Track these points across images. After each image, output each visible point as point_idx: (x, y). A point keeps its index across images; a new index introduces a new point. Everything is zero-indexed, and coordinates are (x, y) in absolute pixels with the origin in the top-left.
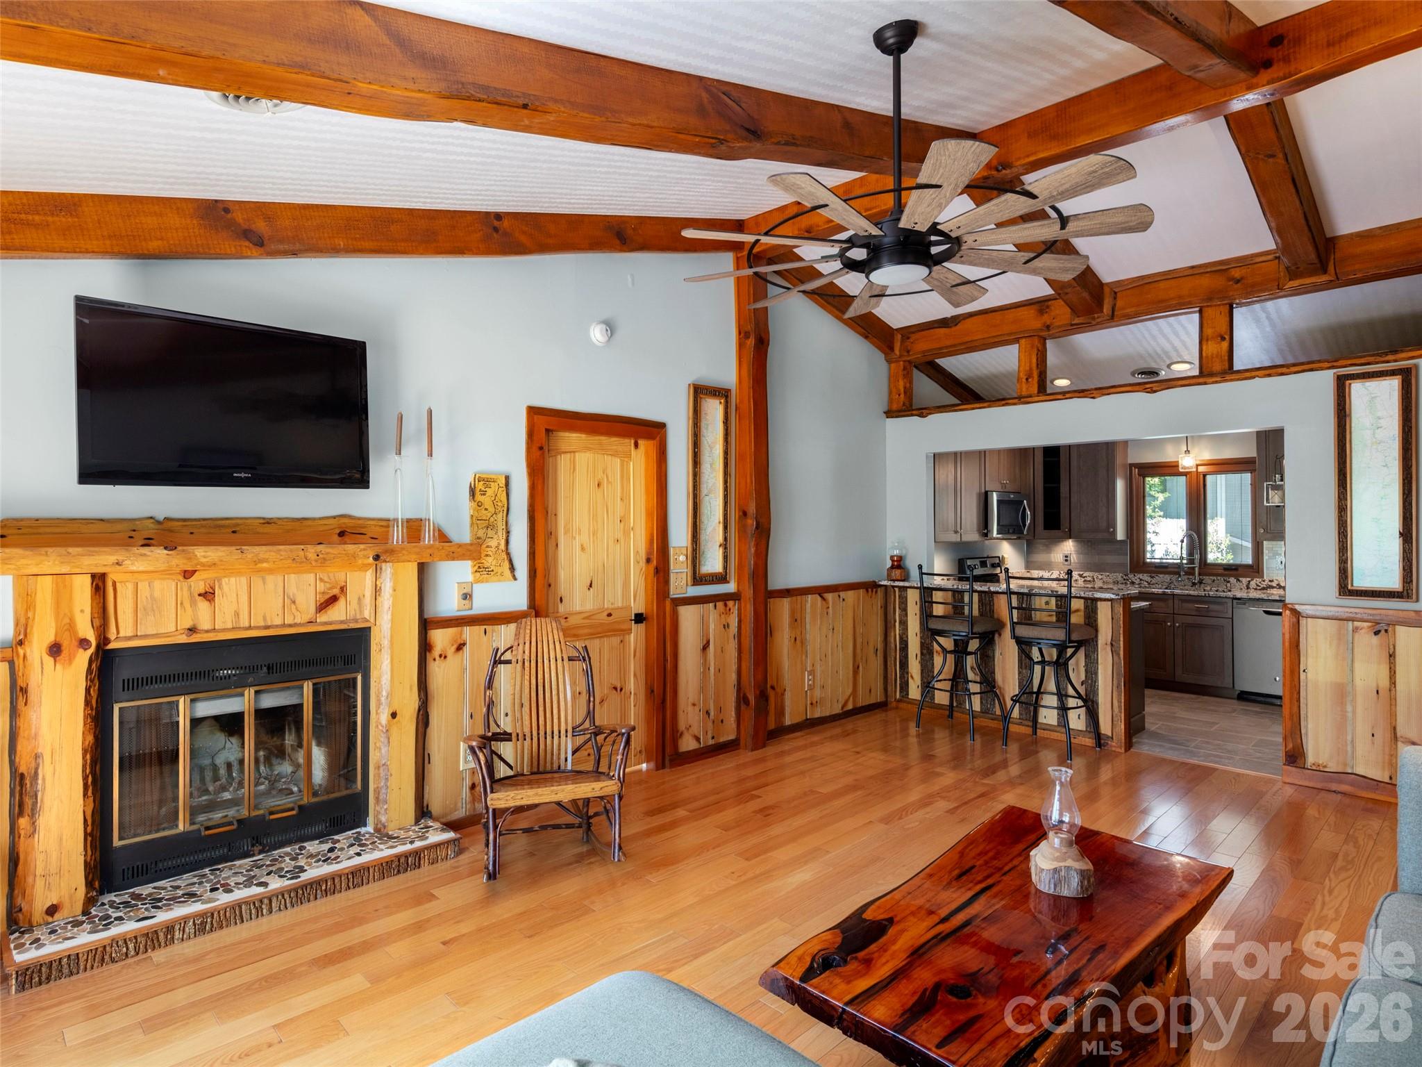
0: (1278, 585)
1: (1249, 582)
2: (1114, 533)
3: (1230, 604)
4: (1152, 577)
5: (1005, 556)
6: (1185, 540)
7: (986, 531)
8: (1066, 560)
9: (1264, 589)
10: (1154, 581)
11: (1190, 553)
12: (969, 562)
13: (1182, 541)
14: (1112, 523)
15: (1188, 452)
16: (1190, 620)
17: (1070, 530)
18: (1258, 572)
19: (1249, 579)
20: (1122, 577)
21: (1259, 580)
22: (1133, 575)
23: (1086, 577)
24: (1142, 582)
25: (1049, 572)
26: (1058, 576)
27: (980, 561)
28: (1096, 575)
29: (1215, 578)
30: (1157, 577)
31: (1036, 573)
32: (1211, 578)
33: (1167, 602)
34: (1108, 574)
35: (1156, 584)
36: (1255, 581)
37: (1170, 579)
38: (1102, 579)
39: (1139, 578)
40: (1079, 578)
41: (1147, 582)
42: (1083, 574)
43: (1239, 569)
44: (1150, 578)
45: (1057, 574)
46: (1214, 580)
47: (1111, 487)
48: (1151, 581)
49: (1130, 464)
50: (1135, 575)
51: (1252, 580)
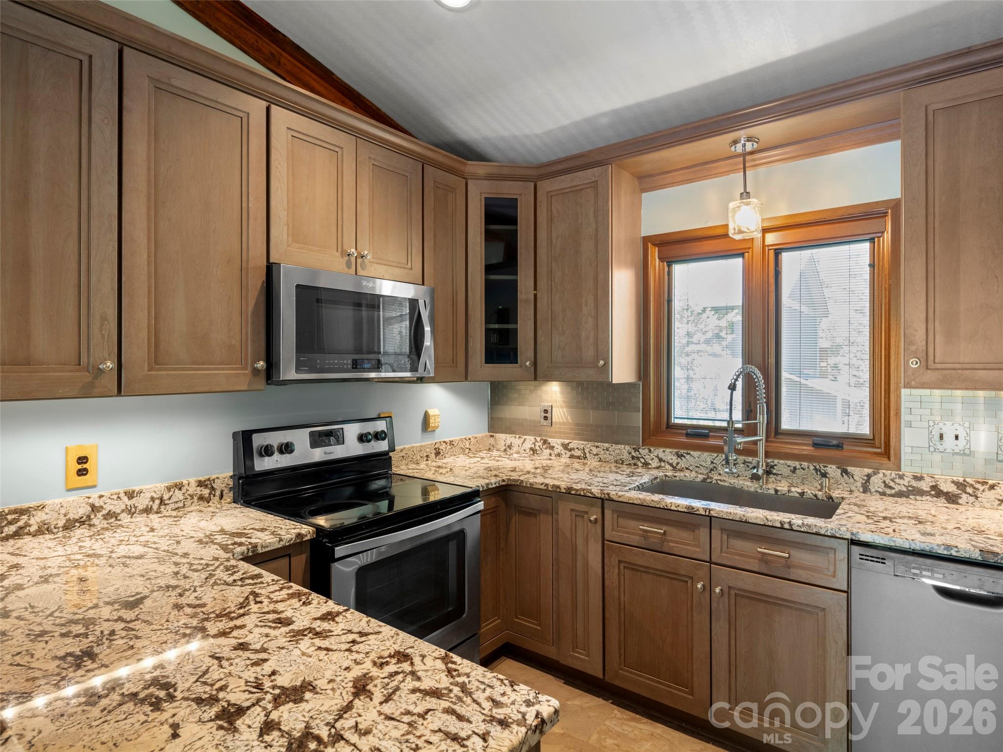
0: (935, 487)
1: (869, 476)
2: (606, 368)
3: (842, 555)
4: (680, 456)
5: (433, 411)
6: (739, 384)
8: (546, 418)
9: (900, 494)
10: (683, 464)
11: (749, 412)
13: (732, 387)
14: (603, 351)
15: (745, 195)
16: (748, 582)
17: (535, 364)
18: (887, 454)
19: (867, 471)
20: (630, 453)
21: (890, 474)
22: (647, 451)
23: (574, 449)
24: (663, 464)
25: (520, 437)
26: (533, 446)
27: (312, 434)
28: (588, 446)
29: (797, 464)
30: (688, 457)
31: (503, 439)
32: (789, 463)
33: (696, 531)
34: (607, 445)
35: (687, 469)
36: (881, 475)
37: (712, 462)
38: (597, 455)
39: (657, 457)
40: (563, 452)
41: (671, 465)
42: (568, 444)
43: (845, 447)
44: (675, 457)
45: (532, 442)
46: (795, 468)
47: (601, 276)
48: (678, 464)
49: (644, 238)
50: (650, 451)
51: (875, 474)
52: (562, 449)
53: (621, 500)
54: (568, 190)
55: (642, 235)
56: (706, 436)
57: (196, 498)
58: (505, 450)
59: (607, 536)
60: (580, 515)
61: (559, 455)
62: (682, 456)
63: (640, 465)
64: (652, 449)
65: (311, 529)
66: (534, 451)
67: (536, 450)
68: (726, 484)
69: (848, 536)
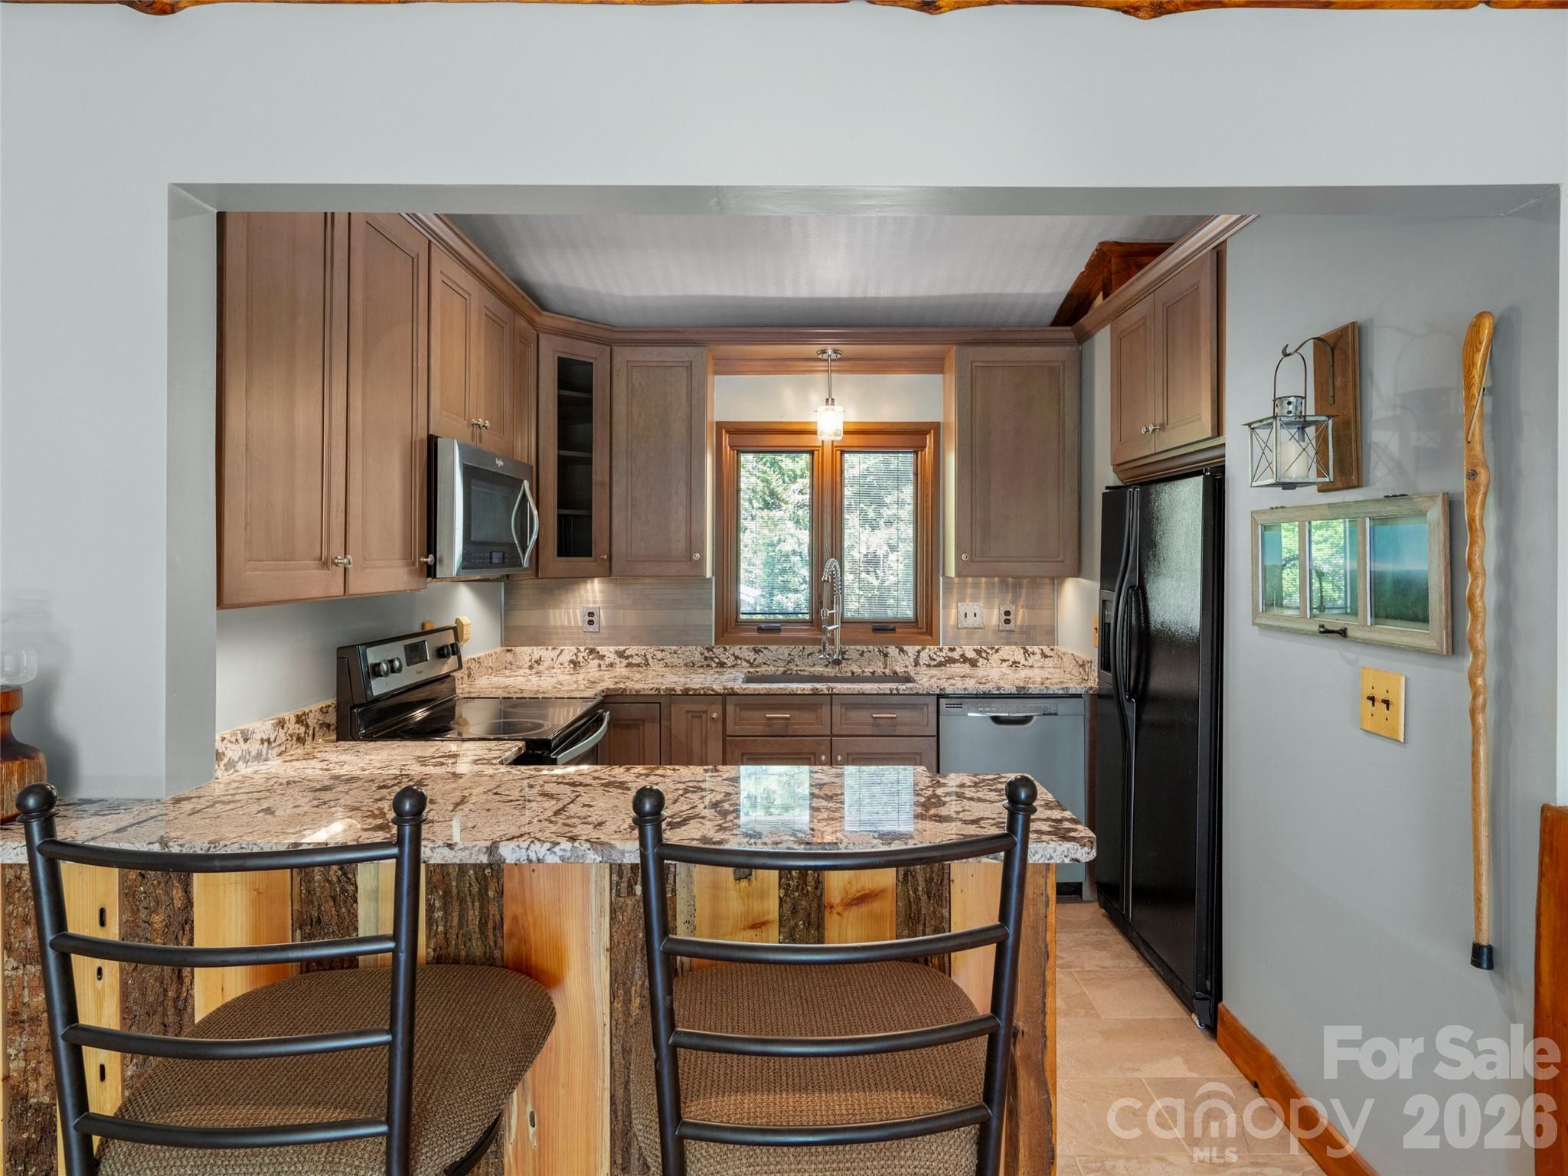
0: (962, 656)
1: (919, 652)
2: (702, 562)
3: (933, 707)
4: (757, 651)
5: (465, 620)
7: (430, 559)
8: (591, 623)
9: (940, 664)
10: (760, 659)
12: (373, 656)
14: (697, 542)
15: (831, 401)
16: (862, 745)
17: (610, 557)
18: (929, 633)
19: (918, 648)
20: (702, 654)
21: (934, 648)
22: (722, 649)
23: (632, 656)
24: (739, 662)
25: (554, 649)
26: (574, 657)
27: (406, 647)
28: (651, 651)
29: (865, 648)
30: (765, 651)
31: (525, 653)
32: (858, 647)
33: (819, 710)
34: (675, 648)
35: (765, 664)
36: (927, 650)
37: (790, 655)
38: (663, 659)
39: (733, 655)
40: (618, 660)
41: (748, 661)
42: (624, 651)
43: (898, 630)
44: (752, 653)
45: (572, 653)
46: (863, 652)
47: (695, 463)
48: (755, 659)
49: (717, 423)
50: (725, 649)
51: (923, 649)
52: (616, 657)
53: (745, 692)
54: (655, 364)
55: (715, 420)
56: (778, 630)
57: (295, 739)
58: (531, 667)
59: (728, 732)
60: (698, 715)
61: (611, 665)
62: (760, 651)
63: (714, 665)
64: (728, 648)
65: (521, 744)
66: (575, 664)
67: (579, 662)
68: (806, 673)
69: (938, 692)
